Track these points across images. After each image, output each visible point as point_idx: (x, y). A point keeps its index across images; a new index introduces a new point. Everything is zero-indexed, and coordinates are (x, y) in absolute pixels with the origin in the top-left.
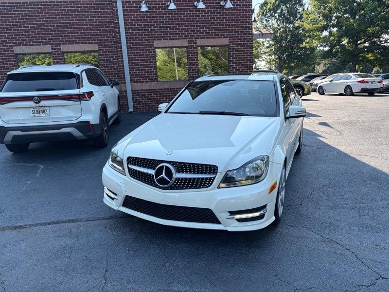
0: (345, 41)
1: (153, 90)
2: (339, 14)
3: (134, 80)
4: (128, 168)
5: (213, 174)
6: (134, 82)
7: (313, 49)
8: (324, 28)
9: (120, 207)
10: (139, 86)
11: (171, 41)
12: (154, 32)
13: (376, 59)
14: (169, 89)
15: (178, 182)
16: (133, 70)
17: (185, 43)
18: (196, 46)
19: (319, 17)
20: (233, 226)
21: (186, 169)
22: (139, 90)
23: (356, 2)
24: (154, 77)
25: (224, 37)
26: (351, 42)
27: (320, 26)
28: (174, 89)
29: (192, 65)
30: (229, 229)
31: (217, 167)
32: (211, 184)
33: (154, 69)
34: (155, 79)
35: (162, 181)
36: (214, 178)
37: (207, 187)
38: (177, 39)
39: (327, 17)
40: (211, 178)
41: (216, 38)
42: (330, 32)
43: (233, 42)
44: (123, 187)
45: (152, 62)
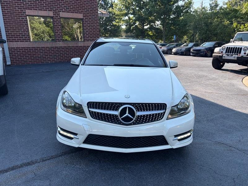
0: (137, 23)
1: (27, 48)
2: (133, 8)
3: (10, 39)
4: (89, 111)
5: (163, 109)
6: (10, 41)
7: (119, 27)
8: (126, 15)
9: (81, 144)
10: (15, 45)
11: (40, 11)
12: (25, 3)
13: (154, 35)
14: (40, 47)
15: (138, 118)
16: (9, 32)
17: (51, 14)
18: (59, 17)
19: (123, 7)
20: (177, 145)
21: (144, 108)
22: (14, 48)
23: (143, 1)
24: (27, 38)
25: (79, 13)
26: (141, 24)
27: (124, 13)
28: (45, 47)
29: (57, 31)
30: (174, 147)
31: (166, 105)
32: (163, 117)
33: (27, 32)
34: (28, 39)
35: (127, 119)
36: (164, 113)
37: (160, 120)
38: (44, 10)
39: (127, 8)
40: (162, 113)
41: (73, 13)
42: (129, 17)
43: (85, 17)
44: (86, 128)
45: (25, 26)
